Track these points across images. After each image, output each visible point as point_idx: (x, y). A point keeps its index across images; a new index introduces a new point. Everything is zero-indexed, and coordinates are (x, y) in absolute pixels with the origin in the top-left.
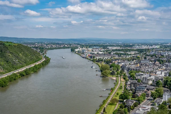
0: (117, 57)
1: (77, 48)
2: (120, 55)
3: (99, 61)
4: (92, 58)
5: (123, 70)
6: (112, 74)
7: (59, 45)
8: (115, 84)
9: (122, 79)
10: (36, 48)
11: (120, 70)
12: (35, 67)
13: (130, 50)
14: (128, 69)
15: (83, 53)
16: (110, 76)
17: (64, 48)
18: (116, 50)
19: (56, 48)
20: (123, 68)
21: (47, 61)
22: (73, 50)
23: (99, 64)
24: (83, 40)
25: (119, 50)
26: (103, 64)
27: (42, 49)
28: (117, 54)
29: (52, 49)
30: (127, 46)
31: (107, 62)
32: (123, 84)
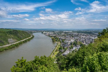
0: (58, 35)
1: (44, 32)
2: (59, 34)
3: (52, 36)
4: (49, 36)
6: (56, 41)
7: (37, 31)
8: (57, 44)
9: (60, 43)
10: (29, 32)
12: (29, 39)
13: (62, 33)
14: (62, 39)
15: (46, 34)
16: (55, 42)
17: (39, 32)
18: (57, 33)
19: (36, 32)
20: (60, 39)
21: (33, 37)
22: (42, 33)
23: (52, 37)
24: (46, 29)
25: (58, 33)
26: (53, 37)
27: (31, 33)
28: (58, 34)
29: (35, 32)
30: (61, 31)
31: (54, 37)
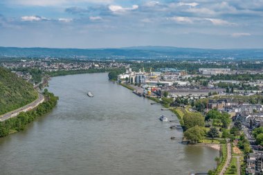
0: (222, 94)
1: (123, 71)
2: (229, 89)
3: (179, 103)
4: (160, 97)
5: (237, 125)
6: (211, 135)
7: (78, 63)
8: (219, 162)
9: (236, 150)
10: (24, 71)
11: (231, 125)
12: (21, 117)
13: (254, 78)
14: (252, 125)
15: (138, 84)
16: (205, 142)
17: (92, 71)
18: (221, 77)
19: (71, 72)
20: (238, 121)
21: (51, 103)
22: (113, 77)
23: (178, 110)
24: (138, 52)
25: (228, 77)
26: (189, 110)
27: (37, 74)
28: (222, 86)
29: (61, 73)
30: (248, 66)
31: (199, 107)
32: (239, 160)
